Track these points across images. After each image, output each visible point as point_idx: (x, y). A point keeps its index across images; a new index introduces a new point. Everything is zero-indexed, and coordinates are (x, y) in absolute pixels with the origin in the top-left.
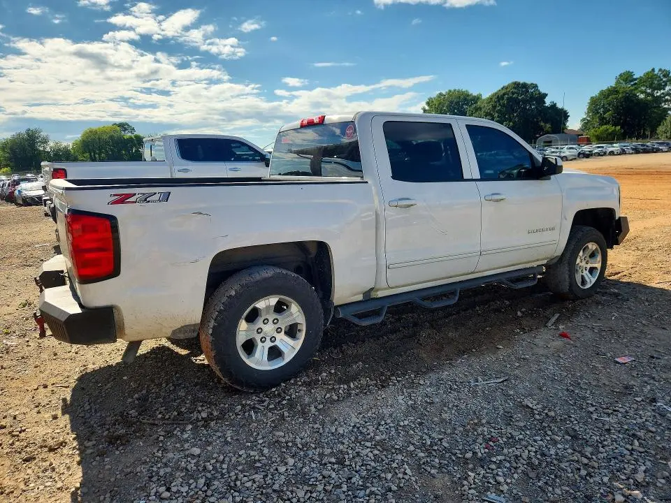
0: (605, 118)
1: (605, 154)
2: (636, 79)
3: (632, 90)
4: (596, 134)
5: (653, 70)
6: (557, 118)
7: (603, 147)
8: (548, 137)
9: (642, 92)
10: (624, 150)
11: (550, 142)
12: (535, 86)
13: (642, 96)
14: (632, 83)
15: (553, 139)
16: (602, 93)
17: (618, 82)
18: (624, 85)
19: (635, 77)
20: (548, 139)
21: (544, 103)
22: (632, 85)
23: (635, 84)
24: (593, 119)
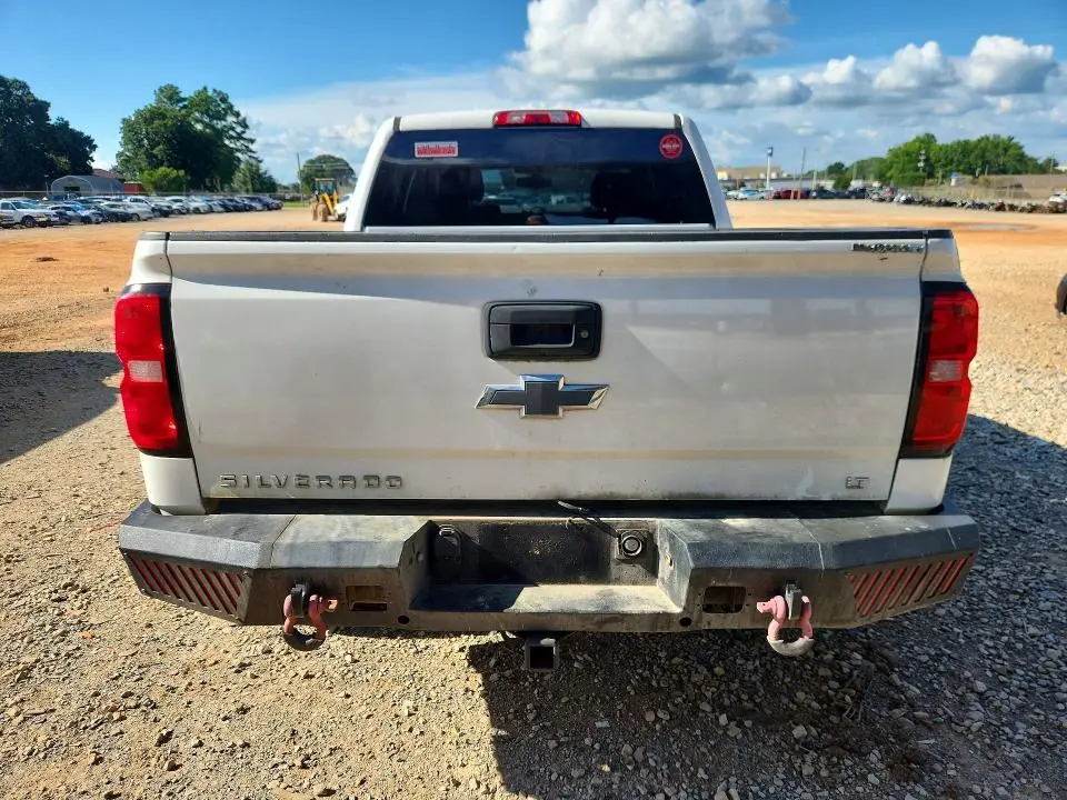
0: (155, 156)
1: (188, 211)
2: (184, 99)
3: (184, 116)
4: (153, 179)
5: (205, 88)
6: (77, 147)
7: (181, 201)
8: (70, 179)
9: (198, 121)
10: (211, 207)
11: (77, 189)
12: (24, 86)
13: (199, 127)
14: (181, 105)
15: (79, 184)
16: (139, 113)
17: (159, 101)
18: (168, 106)
19: (182, 95)
20: (72, 184)
21: (47, 118)
22: (182, 108)
23: (185, 107)
24: (136, 155)
